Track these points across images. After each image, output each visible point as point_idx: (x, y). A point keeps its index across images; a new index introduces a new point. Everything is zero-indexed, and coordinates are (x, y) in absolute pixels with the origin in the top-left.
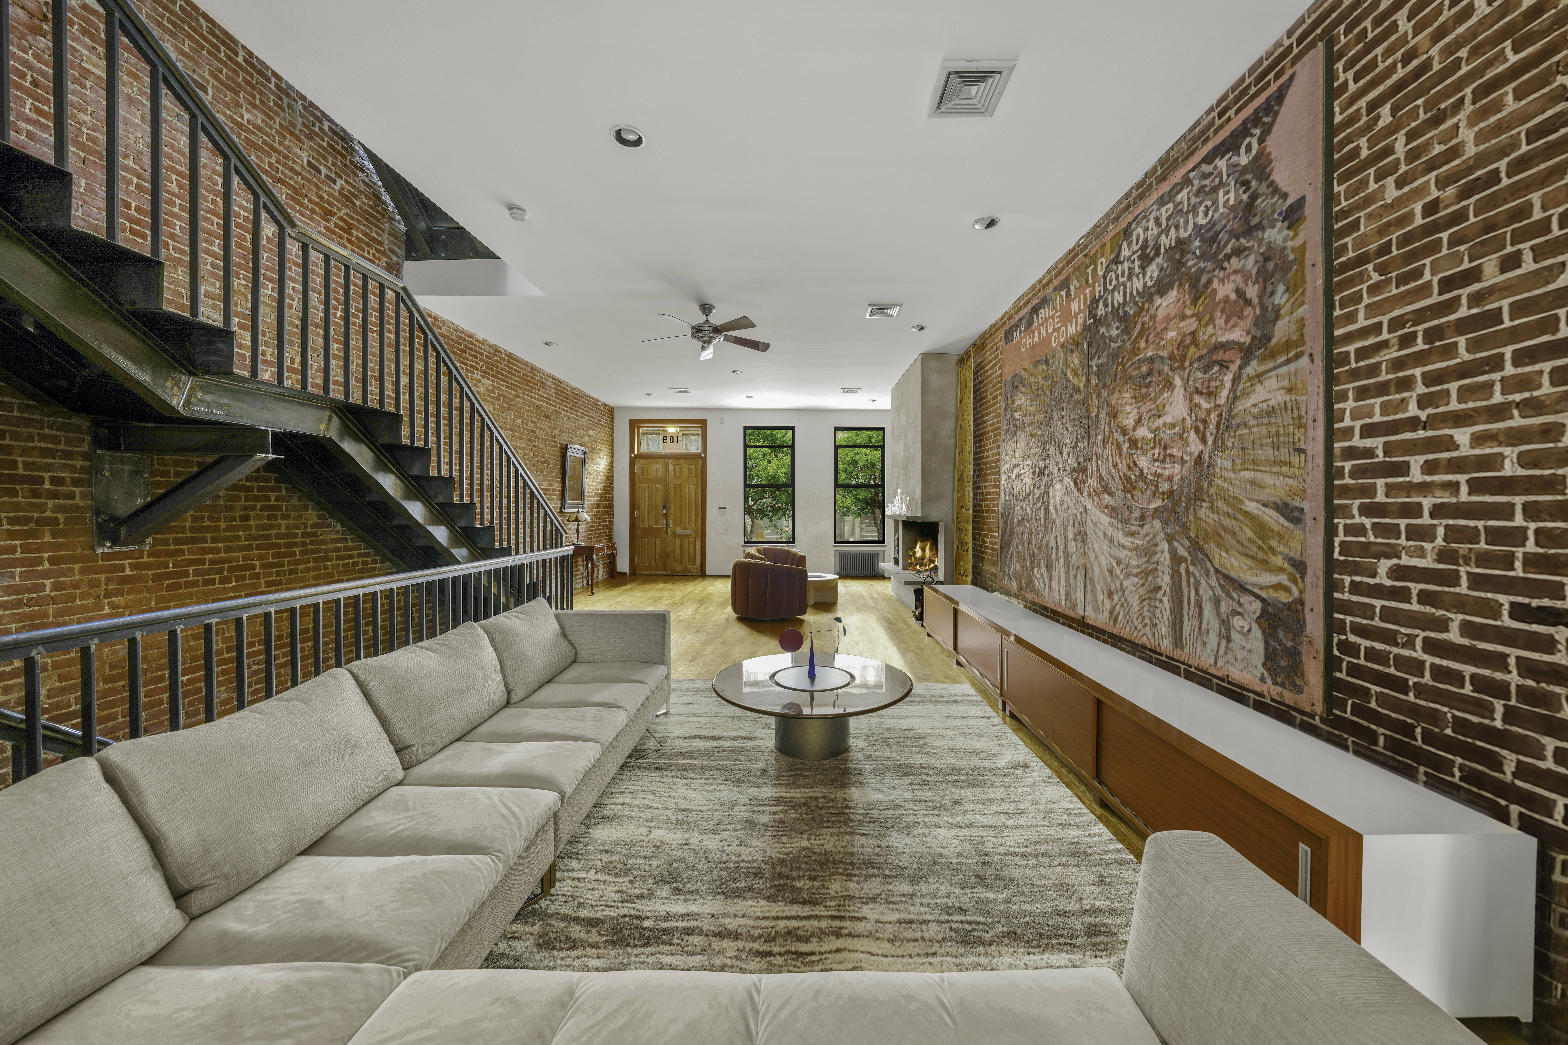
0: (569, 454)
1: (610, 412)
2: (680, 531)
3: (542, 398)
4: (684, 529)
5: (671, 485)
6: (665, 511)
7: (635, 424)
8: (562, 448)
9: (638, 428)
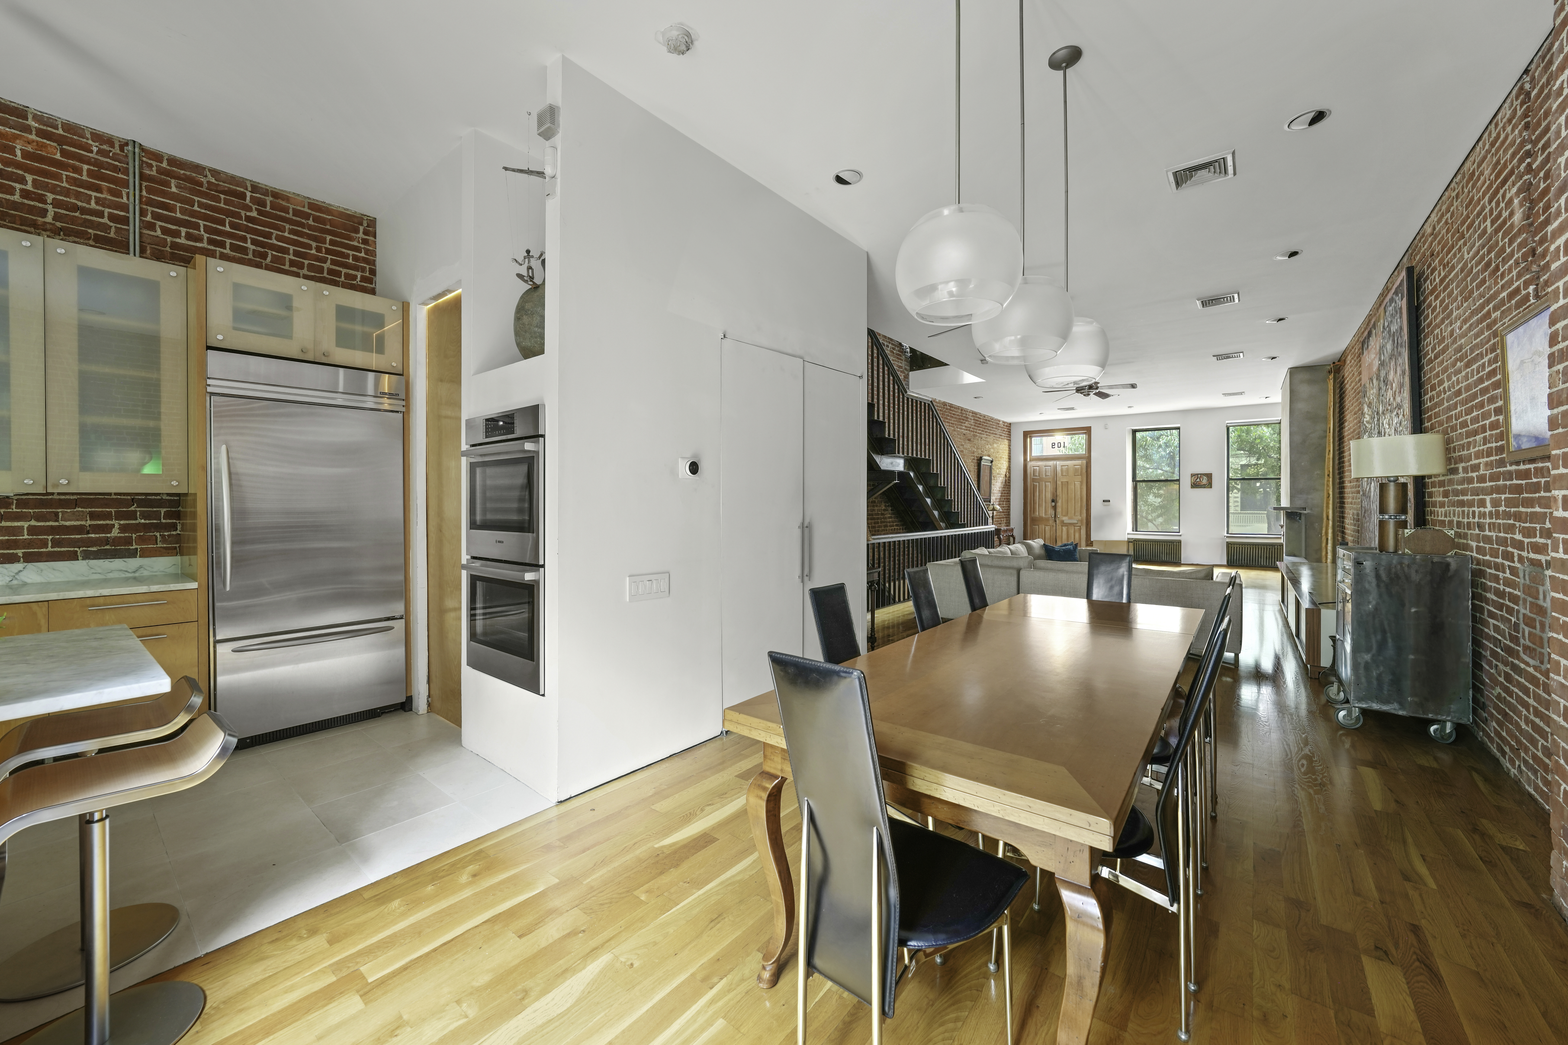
0: (982, 463)
1: (1009, 427)
2: (1066, 519)
3: (967, 428)
4: (1070, 518)
5: (1059, 483)
6: (1053, 504)
7: (1027, 435)
8: (978, 460)
9: (1031, 438)
